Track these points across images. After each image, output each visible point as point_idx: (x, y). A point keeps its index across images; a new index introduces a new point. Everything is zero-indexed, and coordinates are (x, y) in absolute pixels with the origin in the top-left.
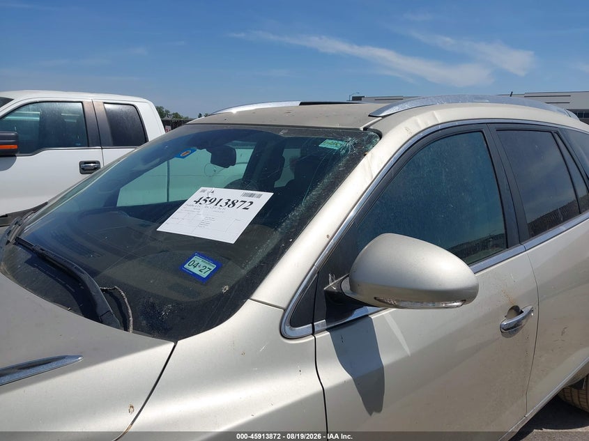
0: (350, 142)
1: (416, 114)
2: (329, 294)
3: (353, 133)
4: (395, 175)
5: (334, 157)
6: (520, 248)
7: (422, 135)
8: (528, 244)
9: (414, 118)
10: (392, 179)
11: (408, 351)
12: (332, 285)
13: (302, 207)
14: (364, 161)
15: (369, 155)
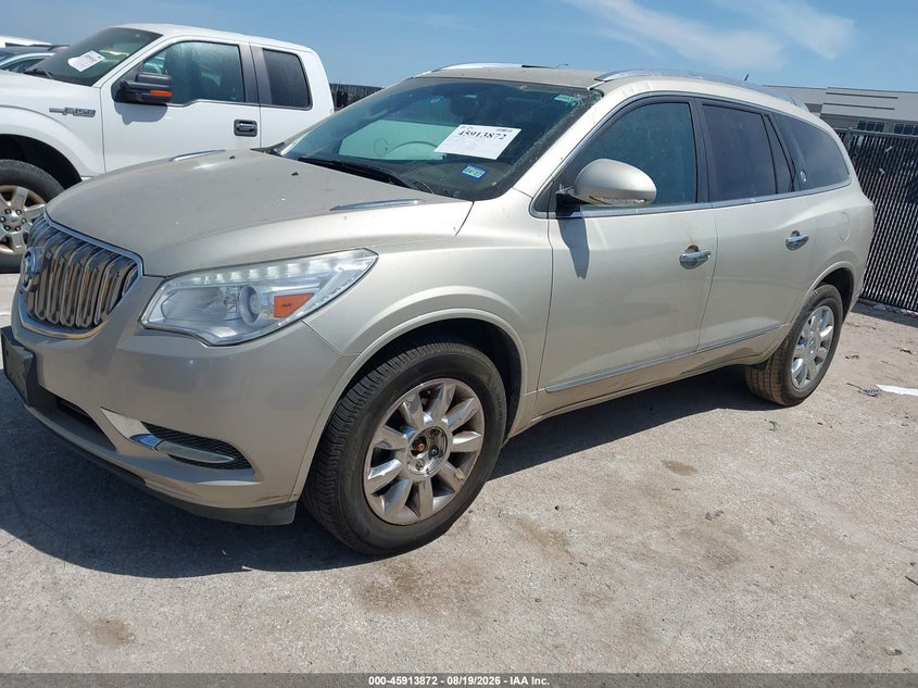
0: (579, 98)
1: (634, 81)
2: (560, 196)
3: (582, 91)
4: (613, 124)
5: (567, 108)
6: (706, 204)
7: (635, 98)
8: (714, 204)
9: (630, 85)
10: (608, 128)
11: (606, 247)
12: (562, 191)
13: (544, 139)
14: (589, 111)
15: (593, 107)
